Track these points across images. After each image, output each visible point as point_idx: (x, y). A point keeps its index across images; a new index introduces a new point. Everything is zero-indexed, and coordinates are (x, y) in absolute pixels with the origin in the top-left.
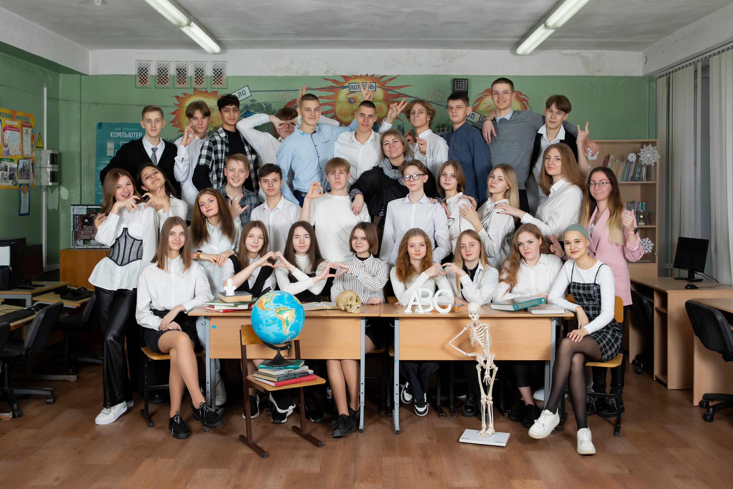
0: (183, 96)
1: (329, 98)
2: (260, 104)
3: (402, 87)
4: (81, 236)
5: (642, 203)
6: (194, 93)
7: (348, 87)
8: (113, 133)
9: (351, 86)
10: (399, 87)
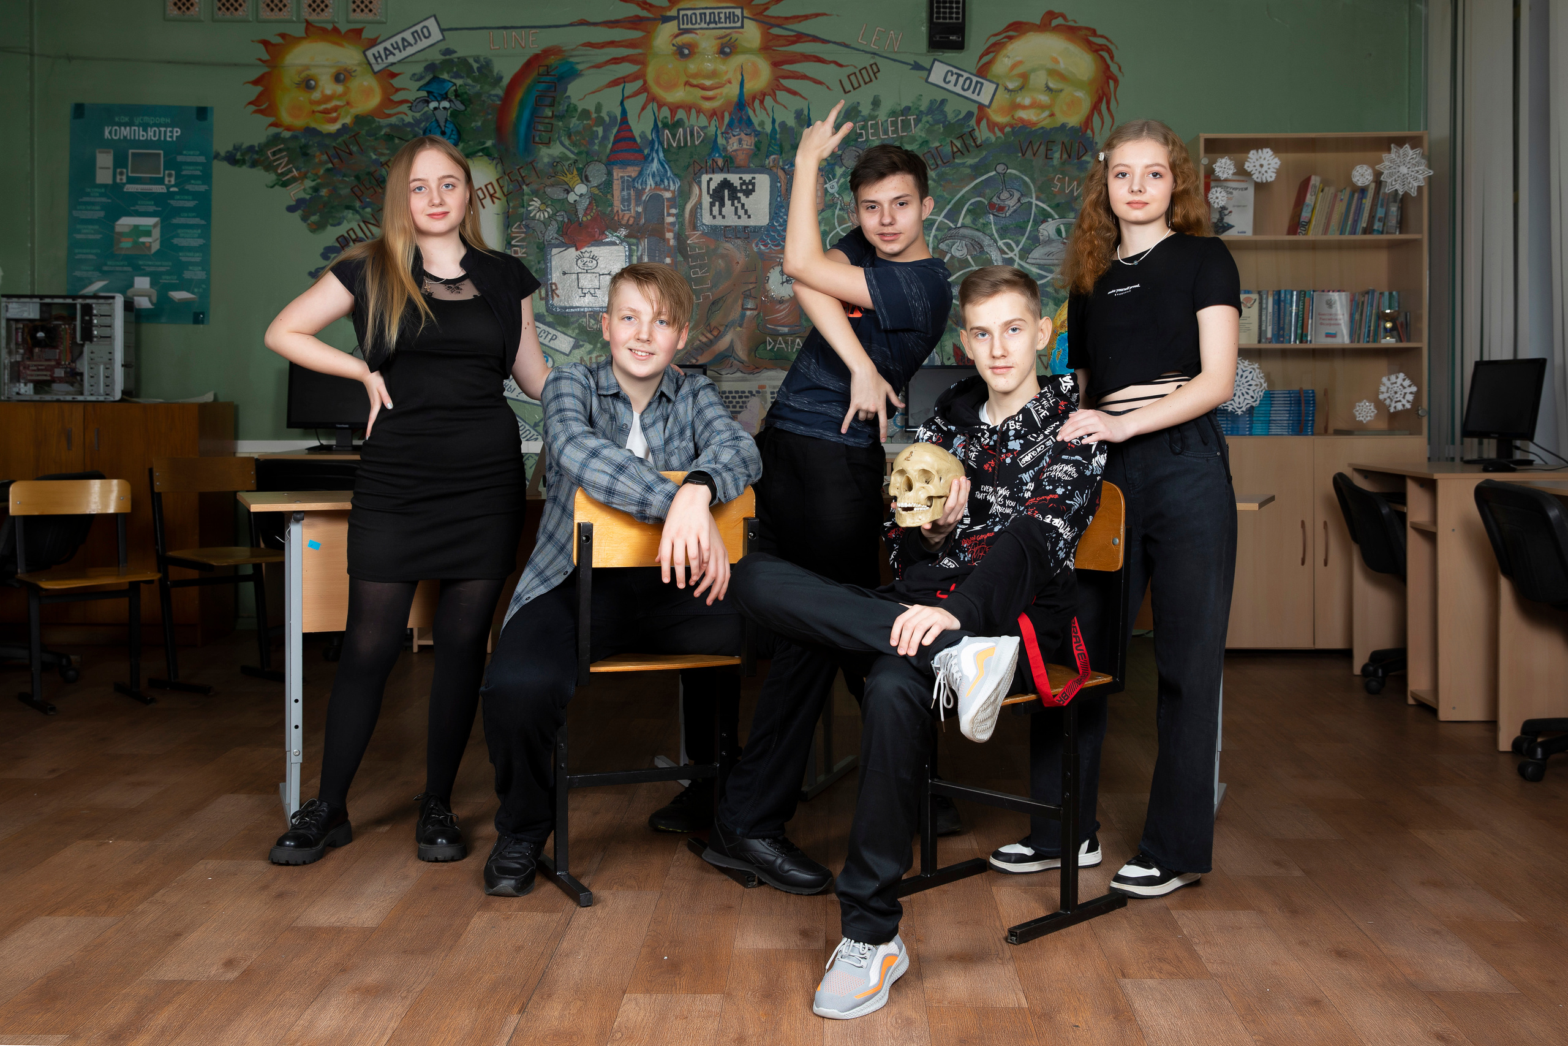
0: (279, 40)
1: (632, 44)
2: (463, 61)
3: (806, 17)
4: (29, 372)
5: (1391, 294)
6: (306, 33)
7: (677, 18)
8: (111, 130)
9: (683, 16)
10: (800, 19)
